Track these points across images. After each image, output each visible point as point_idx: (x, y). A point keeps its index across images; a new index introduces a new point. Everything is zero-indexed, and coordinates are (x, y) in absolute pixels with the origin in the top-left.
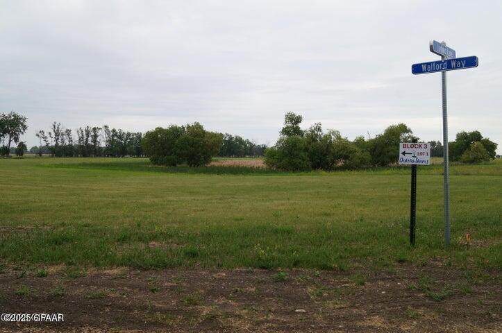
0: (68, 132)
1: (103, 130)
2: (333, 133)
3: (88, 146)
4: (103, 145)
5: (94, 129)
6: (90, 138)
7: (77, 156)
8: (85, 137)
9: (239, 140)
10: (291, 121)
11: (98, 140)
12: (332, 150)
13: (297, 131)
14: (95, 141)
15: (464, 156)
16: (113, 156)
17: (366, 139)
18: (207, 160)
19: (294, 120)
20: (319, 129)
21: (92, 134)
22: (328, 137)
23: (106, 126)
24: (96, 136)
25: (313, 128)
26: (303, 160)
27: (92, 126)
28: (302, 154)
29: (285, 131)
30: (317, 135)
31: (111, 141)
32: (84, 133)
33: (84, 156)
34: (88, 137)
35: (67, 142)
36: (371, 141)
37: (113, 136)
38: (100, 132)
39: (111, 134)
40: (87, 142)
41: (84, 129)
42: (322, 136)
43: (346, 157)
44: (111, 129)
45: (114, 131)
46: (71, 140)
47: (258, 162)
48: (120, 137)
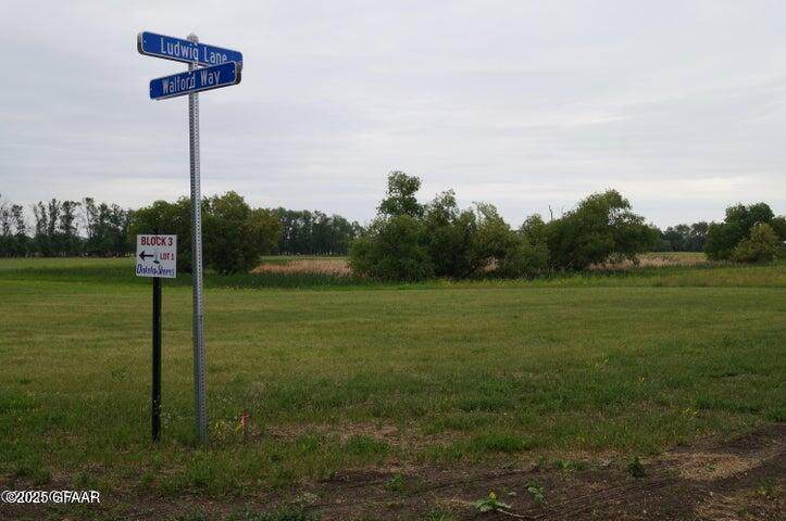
0: (17, 210)
1: (84, 206)
2: (483, 209)
3: (55, 237)
4: (83, 234)
5: (66, 204)
6: (58, 222)
7: (34, 256)
8: (49, 219)
9: (340, 223)
10: (401, 188)
11: (73, 224)
12: (475, 241)
13: (411, 206)
14: (67, 227)
15: (738, 250)
16: (101, 254)
17: (546, 219)
18: (252, 260)
19: (406, 185)
20: (451, 202)
21: (63, 213)
22: (468, 216)
23: (88, 200)
24: (69, 218)
25: (440, 201)
26: (420, 260)
27: (61, 200)
28: (417, 249)
29: (387, 206)
30: (447, 214)
31: (98, 228)
32: (47, 211)
33: (46, 254)
34: (55, 219)
35: (14, 231)
36: (555, 224)
37: (102, 217)
38: (76, 211)
39: (99, 213)
40: (52, 228)
41: (46, 204)
42: (458, 216)
43: (500, 255)
44: (97, 204)
45: (104, 207)
46: (21, 226)
47: (338, 265)
48: (115, 219)
